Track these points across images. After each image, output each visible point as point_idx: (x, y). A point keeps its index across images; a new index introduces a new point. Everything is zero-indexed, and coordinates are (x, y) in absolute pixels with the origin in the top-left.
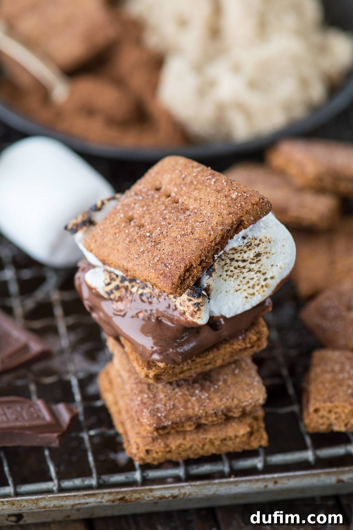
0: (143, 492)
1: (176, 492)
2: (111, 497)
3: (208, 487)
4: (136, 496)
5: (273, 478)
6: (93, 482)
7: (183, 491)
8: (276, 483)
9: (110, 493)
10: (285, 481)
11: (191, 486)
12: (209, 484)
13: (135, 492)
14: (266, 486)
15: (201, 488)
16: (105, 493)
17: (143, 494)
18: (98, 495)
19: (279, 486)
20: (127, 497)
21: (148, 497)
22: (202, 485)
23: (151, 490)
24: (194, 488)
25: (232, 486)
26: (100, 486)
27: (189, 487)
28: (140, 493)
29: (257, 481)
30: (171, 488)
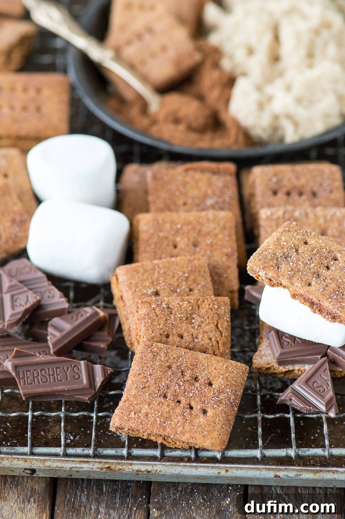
0: (125, 465)
1: (150, 468)
2: (100, 466)
3: (175, 467)
4: (119, 467)
5: (226, 467)
6: (90, 452)
7: (155, 468)
8: (227, 471)
9: (100, 462)
10: (234, 471)
11: (162, 465)
12: (175, 465)
13: (119, 464)
14: (219, 473)
15: (169, 467)
16: (96, 462)
17: (125, 466)
18: (90, 463)
19: (229, 474)
20: (112, 467)
21: (128, 469)
22: (170, 465)
23: (131, 464)
24: (164, 467)
25: (193, 470)
26: (95, 456)
27: (160, 466)
28: (122, 466)
29: (213, 468)
30: (146, 464)
